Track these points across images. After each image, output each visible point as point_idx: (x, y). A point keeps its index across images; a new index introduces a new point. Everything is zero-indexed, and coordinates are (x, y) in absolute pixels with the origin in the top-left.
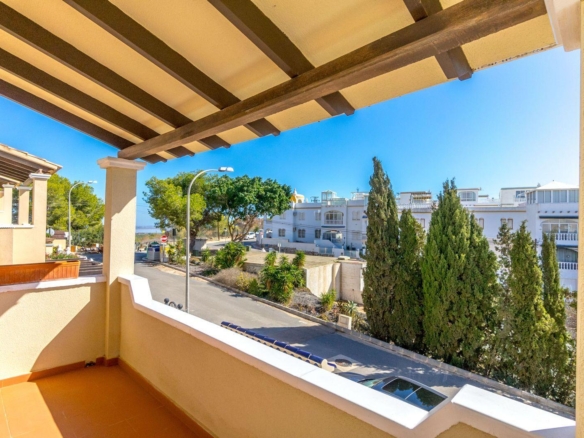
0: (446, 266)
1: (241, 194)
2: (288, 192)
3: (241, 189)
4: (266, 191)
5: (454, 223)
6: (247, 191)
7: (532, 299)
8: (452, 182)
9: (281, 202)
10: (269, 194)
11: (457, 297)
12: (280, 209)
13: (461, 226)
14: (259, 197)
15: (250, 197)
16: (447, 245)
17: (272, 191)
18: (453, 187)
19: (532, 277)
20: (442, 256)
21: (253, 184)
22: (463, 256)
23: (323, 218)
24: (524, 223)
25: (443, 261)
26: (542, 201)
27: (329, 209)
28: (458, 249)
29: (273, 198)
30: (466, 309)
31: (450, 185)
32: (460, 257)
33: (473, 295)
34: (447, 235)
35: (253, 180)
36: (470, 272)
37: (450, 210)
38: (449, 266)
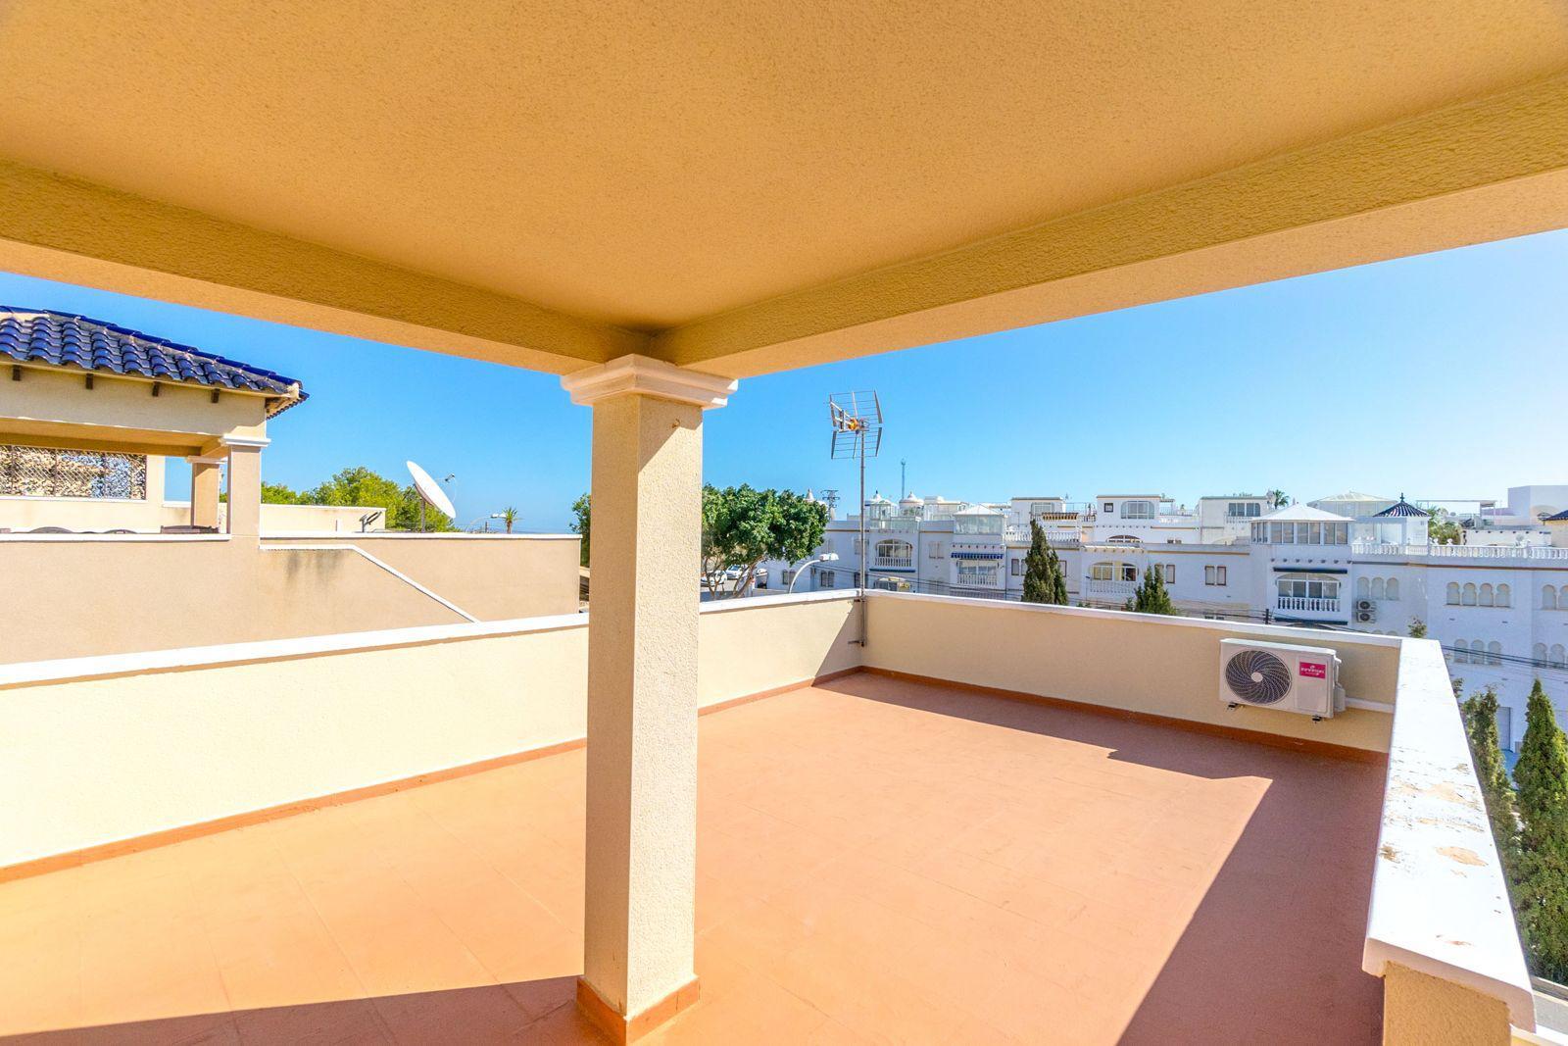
1: (744, 525)
2: (821, 514)
3: (744, 515)
4: (787, 516)
6: (754, 519)
8: (1158, 571)
9: (812, 535)
10: (793, 524)
12: (809, 549)
14: (774, 528)
15: (761, 531)
17: (797, 517)
18: (1159, 578)
21: (763, 505)
23: (873, 554)
26: (1277, 540)
27: (886, 537)
29: (801, 532)
35: (764, 498)
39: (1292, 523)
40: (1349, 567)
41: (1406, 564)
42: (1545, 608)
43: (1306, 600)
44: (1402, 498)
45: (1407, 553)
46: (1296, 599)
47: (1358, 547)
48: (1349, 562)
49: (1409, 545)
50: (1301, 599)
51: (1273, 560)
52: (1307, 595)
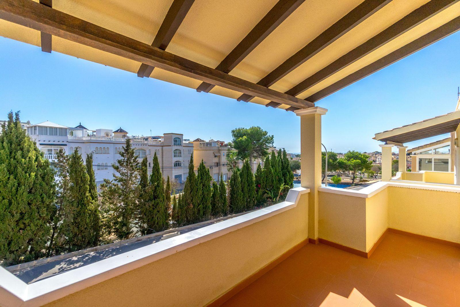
0: (16, 184)
5: (22, 149)
7: (85, 194)
8: (17, 115)
11: (27, 207)
13: (29, 151)
16: (16, 167)
18: (17, 119)
19: (84, 181)
20: (12, 177)
22: (33, 174)
24: (77, 148)
25: (12, 180)
26: (41, 133)
28: (28, 169)
30: (37, 214)
31: (14, 117)
32: (29, 175)
33: (43, 202)
34: (14, 159)
36: (38, 186)
37: (17, 137)
38: (19, 184)
39: (46, 127)
40: (67, 143)
41: (84, 143)
42: (115, 153)
43: (52, 155)
44: (80, 124)
45: (84, 139)
46: (49, 155)
47: (70, 137)
48: (67, 142)
49: (84, 137)
50: (51, 155)
51: (39, 141)
52: (53, 153)
